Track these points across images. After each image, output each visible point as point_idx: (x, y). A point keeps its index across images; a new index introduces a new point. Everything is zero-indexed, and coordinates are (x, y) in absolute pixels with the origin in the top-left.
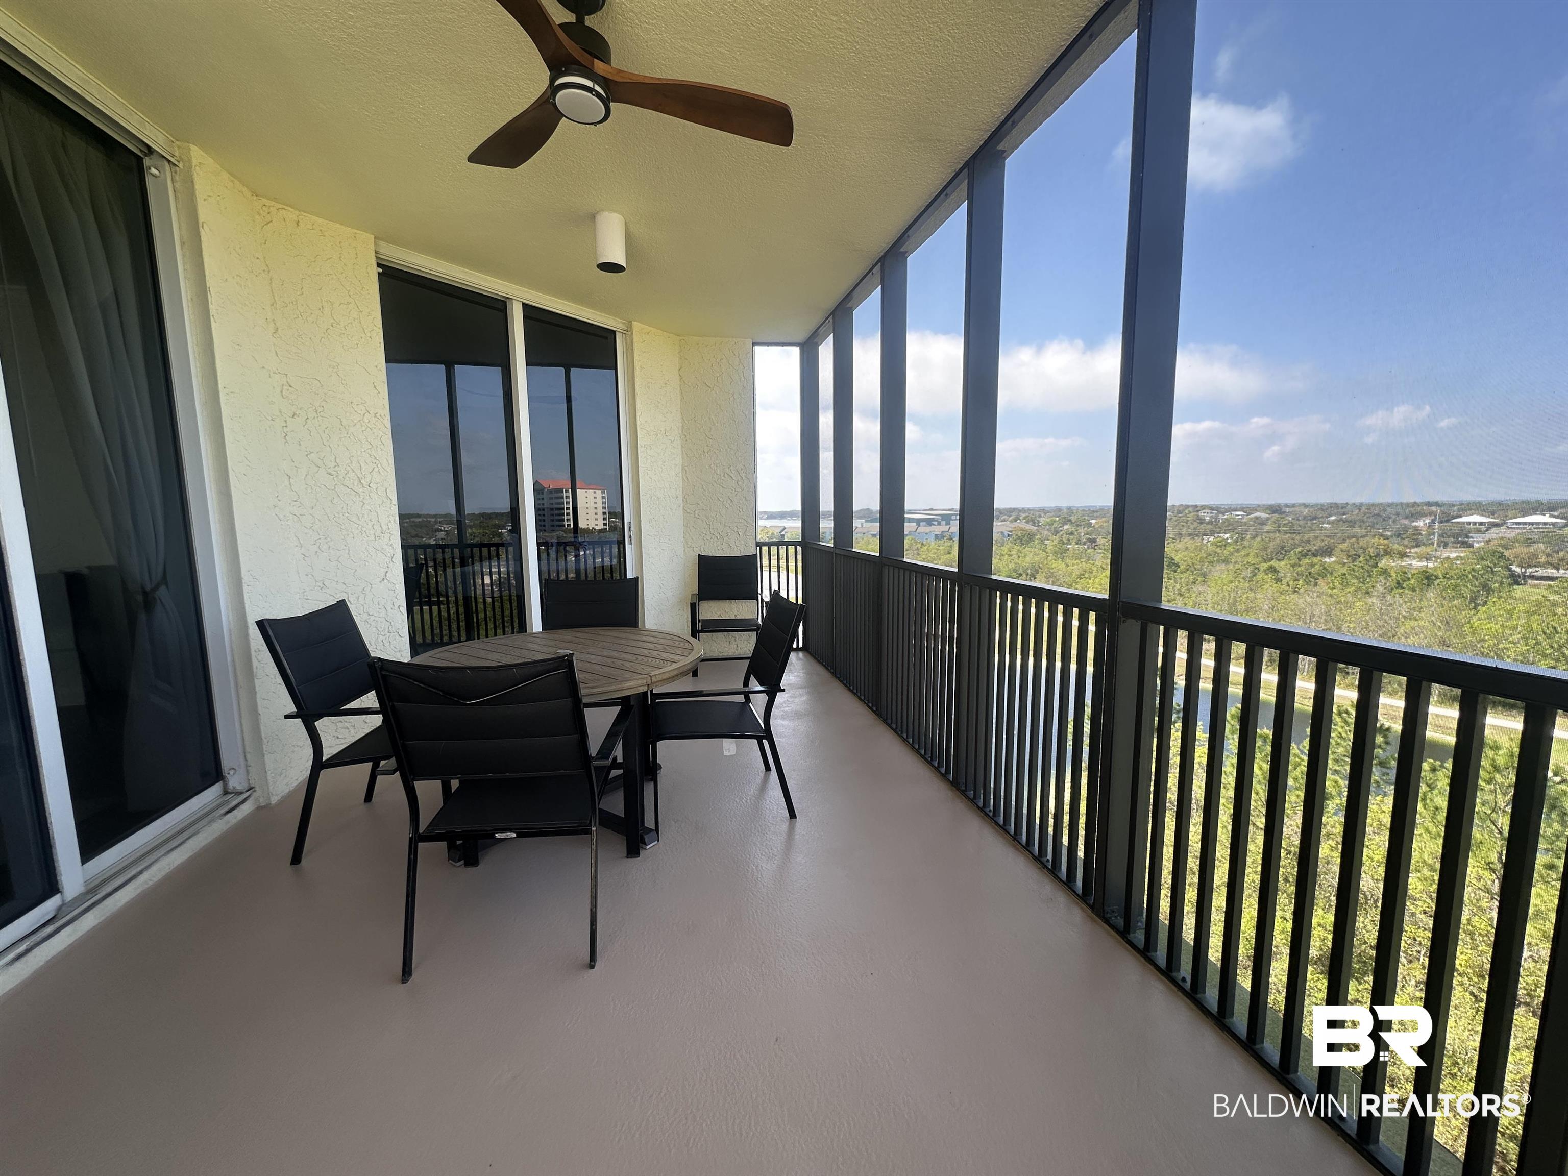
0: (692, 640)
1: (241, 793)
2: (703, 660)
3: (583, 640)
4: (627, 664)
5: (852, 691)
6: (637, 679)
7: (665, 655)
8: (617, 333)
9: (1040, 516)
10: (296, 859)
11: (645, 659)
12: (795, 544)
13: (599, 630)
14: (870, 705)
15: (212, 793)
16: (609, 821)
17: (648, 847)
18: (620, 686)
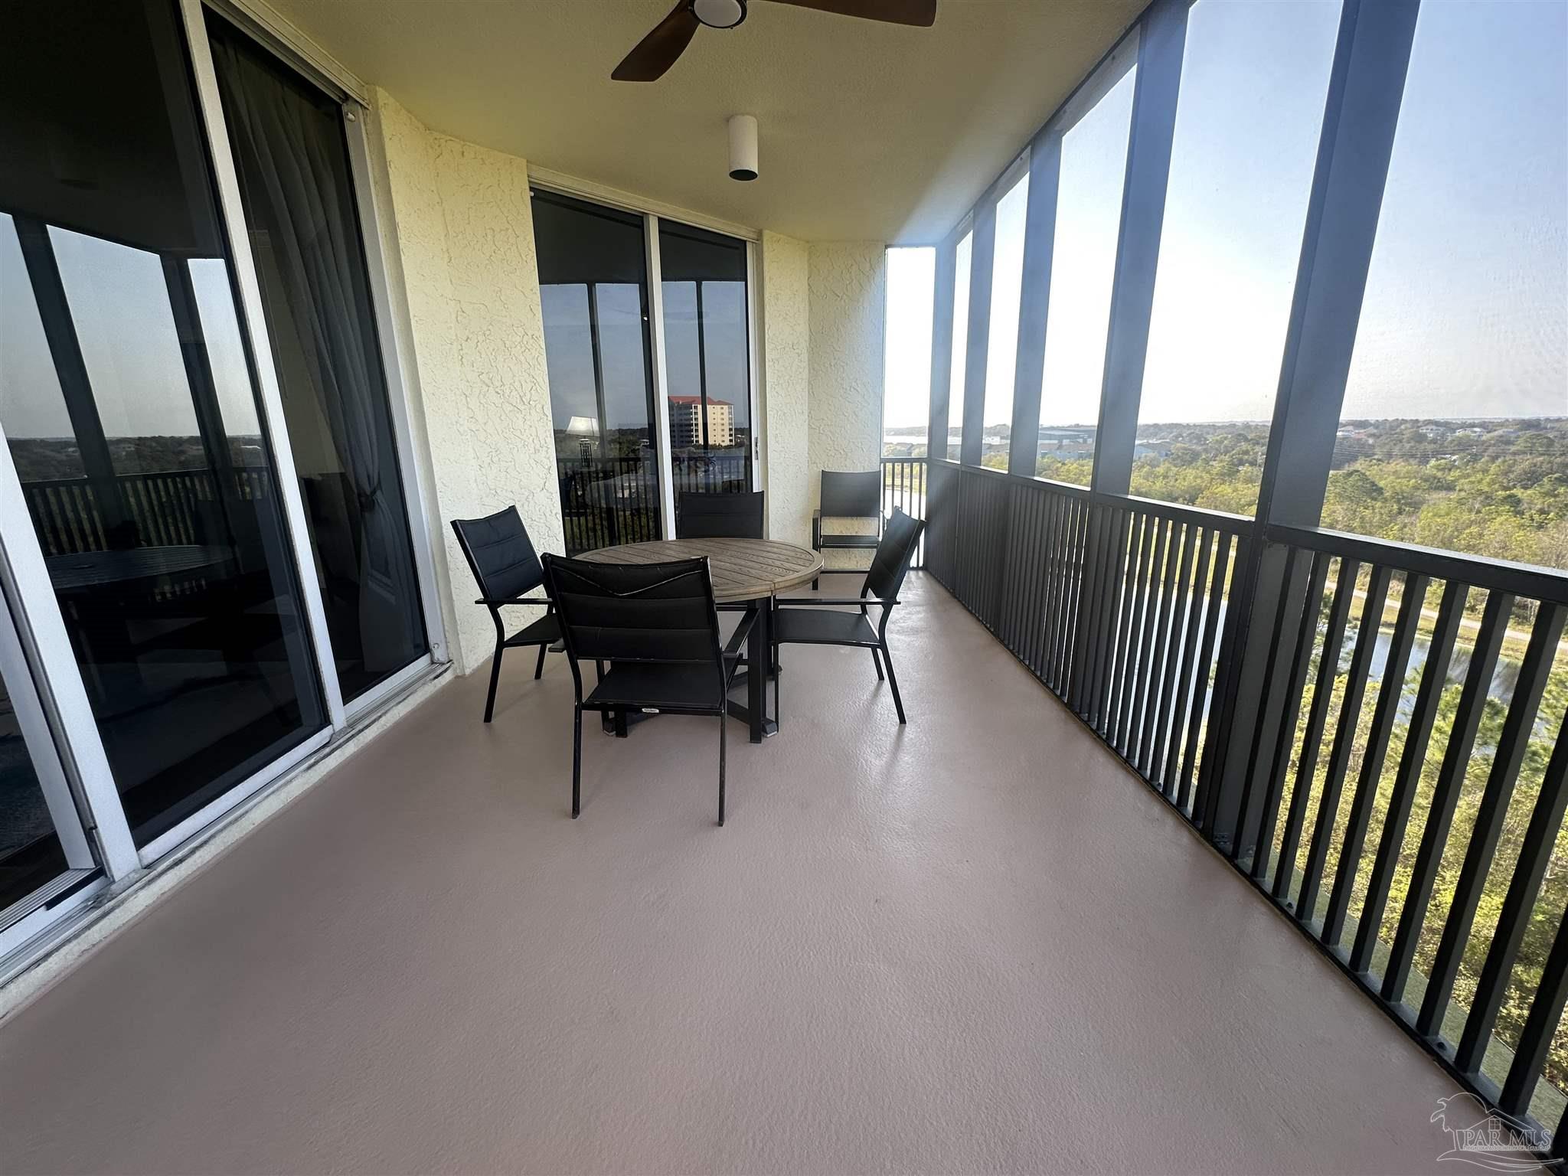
0: (814, 552)
1: (443, 664)
2: (822, 572)
3: (713, 549)
4: (753, 571)
5: (970, 612)
6: (762, 585)
7: (787, 565)
8: (748, 244)
9: (1208, 433)
10: (488, 718)
11: (770, 568)
12: (919, 460)
13: (727, 540)
14: (988, 626)
15: (423, 662)
16: (735, 711)
17: (768, 736)
18: (747, 590)
